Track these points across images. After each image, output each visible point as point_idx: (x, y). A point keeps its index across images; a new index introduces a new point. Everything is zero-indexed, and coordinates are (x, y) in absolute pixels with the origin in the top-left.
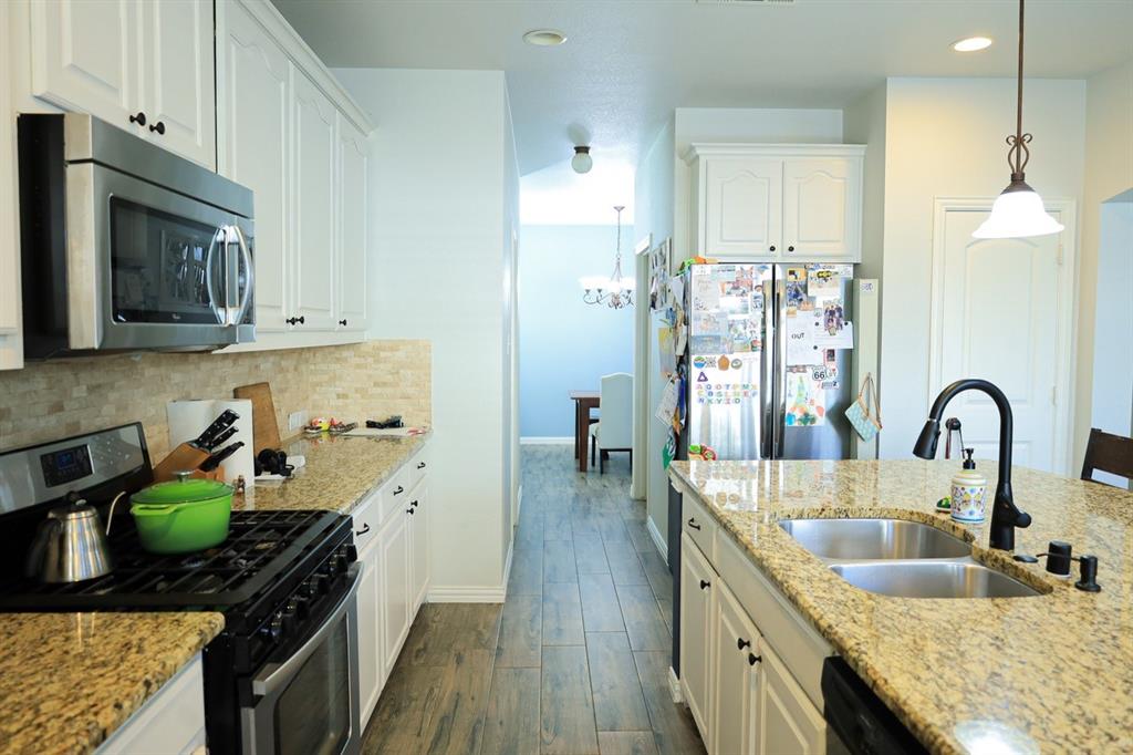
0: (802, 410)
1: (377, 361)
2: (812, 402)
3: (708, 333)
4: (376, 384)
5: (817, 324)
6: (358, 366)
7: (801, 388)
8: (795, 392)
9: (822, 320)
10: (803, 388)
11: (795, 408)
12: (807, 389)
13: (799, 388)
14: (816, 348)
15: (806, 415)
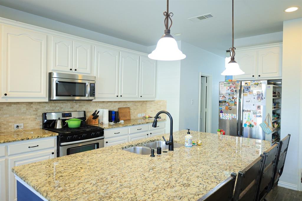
0: (249, 123)
1: (157, 104)
2: (252, 121)
3: (223, 100)
4: (157, 109)
5: (254, 98)
6: (154, 105)
7: (249, 116)
8: (247, 118)
9: (256, 97)
10: (250, 117)
11: (247, 122)
12: (251, 117)
13: (248, 116)
14: (254, 105)
15: (251, 124)
